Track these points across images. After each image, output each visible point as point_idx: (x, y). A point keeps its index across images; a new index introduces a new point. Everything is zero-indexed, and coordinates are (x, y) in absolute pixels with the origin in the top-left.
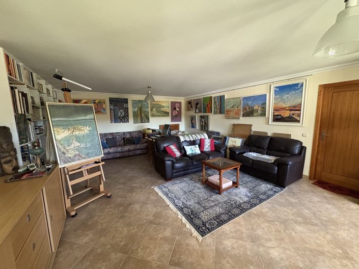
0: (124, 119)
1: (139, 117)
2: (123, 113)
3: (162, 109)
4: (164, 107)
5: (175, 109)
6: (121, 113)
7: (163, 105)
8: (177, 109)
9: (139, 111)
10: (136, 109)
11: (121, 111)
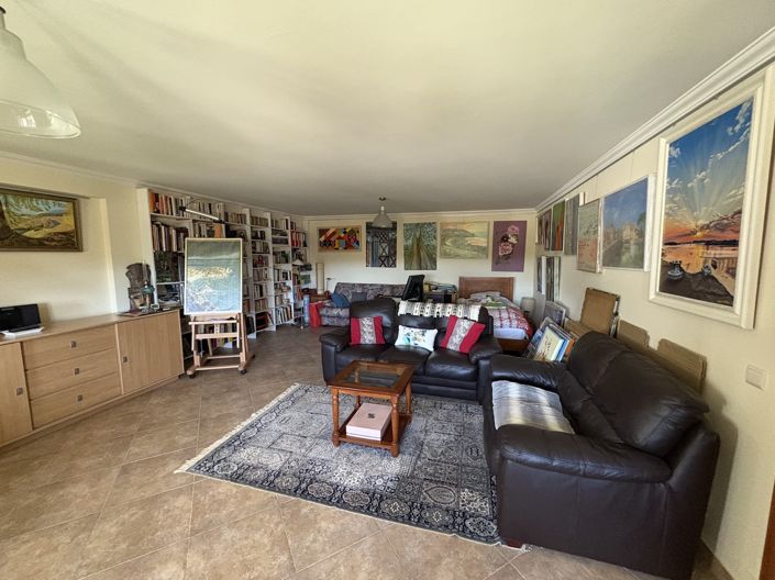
0: (387, 260)
1: (415, 258)
2: (387, 250)
3: (469, 240)
4: (473, 235)
5: (505, 239)
6: (383, 249)
7: (470, 231)
8: (513, 240)
9: (415, 246)
10: (410, 242)
11: (384, 245)
